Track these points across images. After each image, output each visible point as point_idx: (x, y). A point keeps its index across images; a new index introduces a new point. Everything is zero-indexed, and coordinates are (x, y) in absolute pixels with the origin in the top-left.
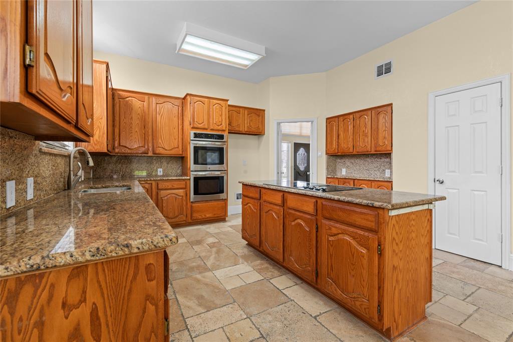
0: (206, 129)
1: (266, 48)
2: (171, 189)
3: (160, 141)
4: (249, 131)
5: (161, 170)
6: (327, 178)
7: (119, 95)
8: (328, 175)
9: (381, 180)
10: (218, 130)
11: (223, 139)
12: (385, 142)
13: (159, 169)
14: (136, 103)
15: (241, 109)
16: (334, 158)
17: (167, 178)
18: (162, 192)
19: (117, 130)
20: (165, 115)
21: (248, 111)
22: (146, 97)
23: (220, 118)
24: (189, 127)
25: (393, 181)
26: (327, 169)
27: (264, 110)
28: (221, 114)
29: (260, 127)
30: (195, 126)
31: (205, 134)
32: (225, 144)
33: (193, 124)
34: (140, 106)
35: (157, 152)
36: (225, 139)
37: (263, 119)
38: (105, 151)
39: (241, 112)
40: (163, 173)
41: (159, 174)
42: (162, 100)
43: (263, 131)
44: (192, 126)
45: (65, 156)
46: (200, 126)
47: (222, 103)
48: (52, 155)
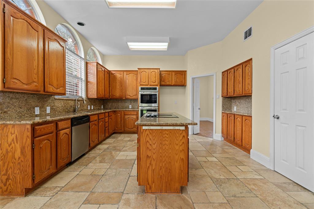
0: (147, 85)
1: (170, 38)
2: (130, 115)
3: (128, 92)
4: (175, 84)
5: (131, 106)
6: (222, 113)
7: (111, 73)
8: (223, 111)
9: (246, 115)
10: (154, 85)
11: (156, 90)
12: (248, 87)
13: (130, 106)
14: (118, 75)
15: (171, 72)
16: (229, 99)
18: (126, 116)
19: (111, 88)
20: (129, 80)
21: (175, 73)
22: (122, 72)
23: (155, 79)
24: (139, 85)
25: (252, 116)
26: (223, 106)
27: (186, 71)
28: (155, 76)
29: (183, 81)
30: (142, 84)
31: (147, 88)
32: (157, 93)
33: (141, 83)
34: (119, 77)
35: (127, 97)
36: (158, 90)
37: (185, 76)
38: (96, 97)
39: (171, 74)
40: (132, 107)
41: (130, 108)
42: (129, 73)
43: (185, 83)
44: (140, 84)
45: (74, 100)
46: (144, 84)
47: (156, 71)
48: (64, 100)
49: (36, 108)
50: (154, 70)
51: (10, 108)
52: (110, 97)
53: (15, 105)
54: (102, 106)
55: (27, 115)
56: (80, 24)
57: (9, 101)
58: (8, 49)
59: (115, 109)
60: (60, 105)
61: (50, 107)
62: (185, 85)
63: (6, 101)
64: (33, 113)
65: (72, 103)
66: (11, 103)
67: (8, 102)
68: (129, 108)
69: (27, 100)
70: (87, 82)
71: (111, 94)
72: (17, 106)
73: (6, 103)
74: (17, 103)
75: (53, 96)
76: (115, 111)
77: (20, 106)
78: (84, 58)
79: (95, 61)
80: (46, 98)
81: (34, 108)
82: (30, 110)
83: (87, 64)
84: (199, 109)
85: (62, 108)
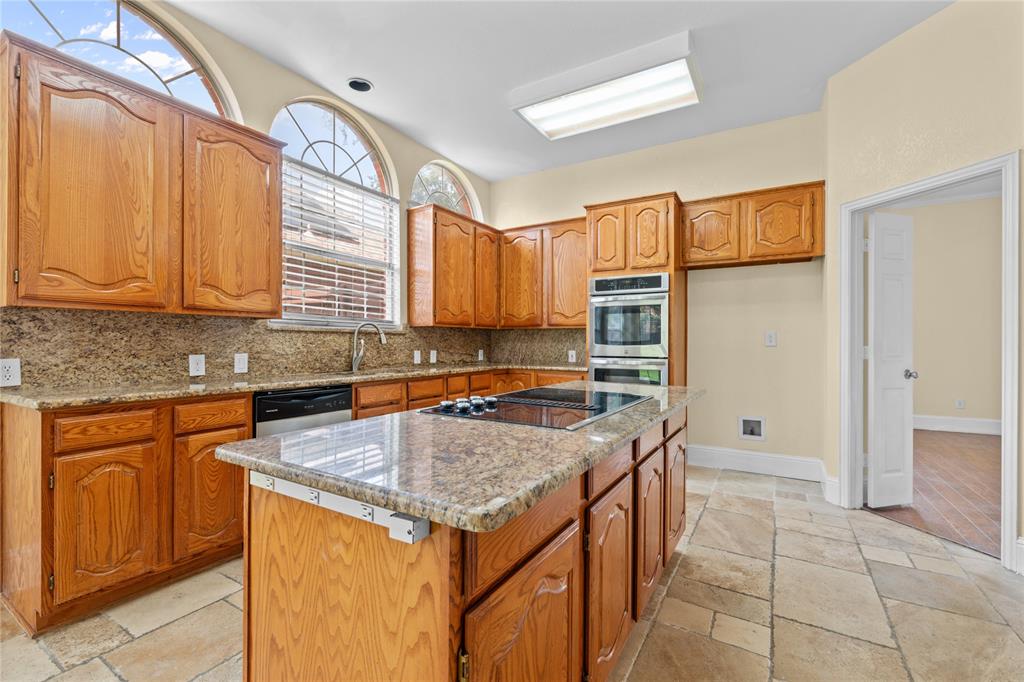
0: (621, 269)
1: (690, 34)
3: (558, 303)
4: (762, 253)
5: (573, 353)
7: (506, 238)
10: (649, 268)
11: (660, 286)
13: (570, 352)
14: (527, 242)
15: (735, 203)
17: (549, 368)
21: (757, 202)
22: (538, 230)
23: (654, 239)
24: (588, 271)
27: (821, 184)
28: (654, 230)
29: (806, 234)
30: (599, 266)
31: (619, 280)
32: (663, 298)
33: (595, 263)
34: (530, 248)
35: (553, 321)
36: (665, 286)
37: (818, 209)
38: (431, 324)
39: (735, 210)
40: (577, 358)
41: (570, 360)
42: (560, 229)
43: (818, 245)
44: (592, 267)
45: (350, 333)
46: (608, 265)
47: (658, 204)
48: (306, 332)
49: (192, 358)
50: (649, 204)
51: (97, 357)
52: (503, 322)
53: (117, 346)
54: (481, 352)
55: (159, 378)
56: (359, 85)
57: (92, 336)
58: (28, 184)
59: (522, 363)
60: (287, 350)
61: (246, 356)
62: (818, 252)
63: (82, 336)
64: (183, 373)
65: (342, 343)
66: (99, 343)
67: (90, 340)
68: (567, 363)
69: (158, 333)
70: (410, 274)
71: (503, 310)
72: (122, 350)
73: (83, 341)
74: (123, 342)
75: (260, 321)
76: (507, 372)
77: (133, 352)
78: (398, 198)
79: (429, 203)
80: (232, 327)
81: (185, 357)
82: (168, 363)
83: (409, 215)
84: (908, 375)
85: (299, 357)
